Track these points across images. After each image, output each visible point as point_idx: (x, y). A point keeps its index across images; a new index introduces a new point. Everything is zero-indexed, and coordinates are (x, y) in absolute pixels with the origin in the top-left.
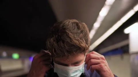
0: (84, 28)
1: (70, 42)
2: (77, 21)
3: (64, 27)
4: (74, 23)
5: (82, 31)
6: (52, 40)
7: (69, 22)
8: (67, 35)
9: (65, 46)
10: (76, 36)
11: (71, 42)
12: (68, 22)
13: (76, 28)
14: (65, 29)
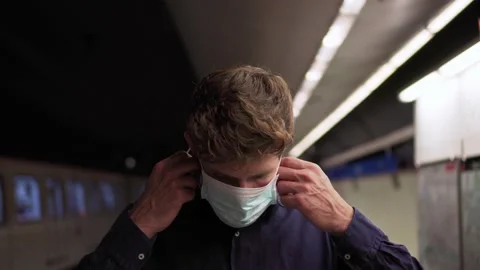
0: (281, 89)
1: (249, 126)
2: (264, 72)
3: (234, 87)
4: (258, 76)
5: (277, 98)
6: (203, 118)
7: (245, 75)
8: (241, 108)
9: (236, 136)
10: (262, 111)
11: (252, 125)
12: (242, 74)
13: (262, 89)
14: (235, 92)
